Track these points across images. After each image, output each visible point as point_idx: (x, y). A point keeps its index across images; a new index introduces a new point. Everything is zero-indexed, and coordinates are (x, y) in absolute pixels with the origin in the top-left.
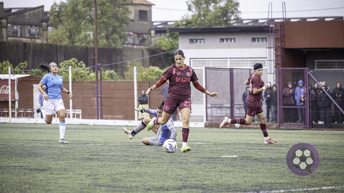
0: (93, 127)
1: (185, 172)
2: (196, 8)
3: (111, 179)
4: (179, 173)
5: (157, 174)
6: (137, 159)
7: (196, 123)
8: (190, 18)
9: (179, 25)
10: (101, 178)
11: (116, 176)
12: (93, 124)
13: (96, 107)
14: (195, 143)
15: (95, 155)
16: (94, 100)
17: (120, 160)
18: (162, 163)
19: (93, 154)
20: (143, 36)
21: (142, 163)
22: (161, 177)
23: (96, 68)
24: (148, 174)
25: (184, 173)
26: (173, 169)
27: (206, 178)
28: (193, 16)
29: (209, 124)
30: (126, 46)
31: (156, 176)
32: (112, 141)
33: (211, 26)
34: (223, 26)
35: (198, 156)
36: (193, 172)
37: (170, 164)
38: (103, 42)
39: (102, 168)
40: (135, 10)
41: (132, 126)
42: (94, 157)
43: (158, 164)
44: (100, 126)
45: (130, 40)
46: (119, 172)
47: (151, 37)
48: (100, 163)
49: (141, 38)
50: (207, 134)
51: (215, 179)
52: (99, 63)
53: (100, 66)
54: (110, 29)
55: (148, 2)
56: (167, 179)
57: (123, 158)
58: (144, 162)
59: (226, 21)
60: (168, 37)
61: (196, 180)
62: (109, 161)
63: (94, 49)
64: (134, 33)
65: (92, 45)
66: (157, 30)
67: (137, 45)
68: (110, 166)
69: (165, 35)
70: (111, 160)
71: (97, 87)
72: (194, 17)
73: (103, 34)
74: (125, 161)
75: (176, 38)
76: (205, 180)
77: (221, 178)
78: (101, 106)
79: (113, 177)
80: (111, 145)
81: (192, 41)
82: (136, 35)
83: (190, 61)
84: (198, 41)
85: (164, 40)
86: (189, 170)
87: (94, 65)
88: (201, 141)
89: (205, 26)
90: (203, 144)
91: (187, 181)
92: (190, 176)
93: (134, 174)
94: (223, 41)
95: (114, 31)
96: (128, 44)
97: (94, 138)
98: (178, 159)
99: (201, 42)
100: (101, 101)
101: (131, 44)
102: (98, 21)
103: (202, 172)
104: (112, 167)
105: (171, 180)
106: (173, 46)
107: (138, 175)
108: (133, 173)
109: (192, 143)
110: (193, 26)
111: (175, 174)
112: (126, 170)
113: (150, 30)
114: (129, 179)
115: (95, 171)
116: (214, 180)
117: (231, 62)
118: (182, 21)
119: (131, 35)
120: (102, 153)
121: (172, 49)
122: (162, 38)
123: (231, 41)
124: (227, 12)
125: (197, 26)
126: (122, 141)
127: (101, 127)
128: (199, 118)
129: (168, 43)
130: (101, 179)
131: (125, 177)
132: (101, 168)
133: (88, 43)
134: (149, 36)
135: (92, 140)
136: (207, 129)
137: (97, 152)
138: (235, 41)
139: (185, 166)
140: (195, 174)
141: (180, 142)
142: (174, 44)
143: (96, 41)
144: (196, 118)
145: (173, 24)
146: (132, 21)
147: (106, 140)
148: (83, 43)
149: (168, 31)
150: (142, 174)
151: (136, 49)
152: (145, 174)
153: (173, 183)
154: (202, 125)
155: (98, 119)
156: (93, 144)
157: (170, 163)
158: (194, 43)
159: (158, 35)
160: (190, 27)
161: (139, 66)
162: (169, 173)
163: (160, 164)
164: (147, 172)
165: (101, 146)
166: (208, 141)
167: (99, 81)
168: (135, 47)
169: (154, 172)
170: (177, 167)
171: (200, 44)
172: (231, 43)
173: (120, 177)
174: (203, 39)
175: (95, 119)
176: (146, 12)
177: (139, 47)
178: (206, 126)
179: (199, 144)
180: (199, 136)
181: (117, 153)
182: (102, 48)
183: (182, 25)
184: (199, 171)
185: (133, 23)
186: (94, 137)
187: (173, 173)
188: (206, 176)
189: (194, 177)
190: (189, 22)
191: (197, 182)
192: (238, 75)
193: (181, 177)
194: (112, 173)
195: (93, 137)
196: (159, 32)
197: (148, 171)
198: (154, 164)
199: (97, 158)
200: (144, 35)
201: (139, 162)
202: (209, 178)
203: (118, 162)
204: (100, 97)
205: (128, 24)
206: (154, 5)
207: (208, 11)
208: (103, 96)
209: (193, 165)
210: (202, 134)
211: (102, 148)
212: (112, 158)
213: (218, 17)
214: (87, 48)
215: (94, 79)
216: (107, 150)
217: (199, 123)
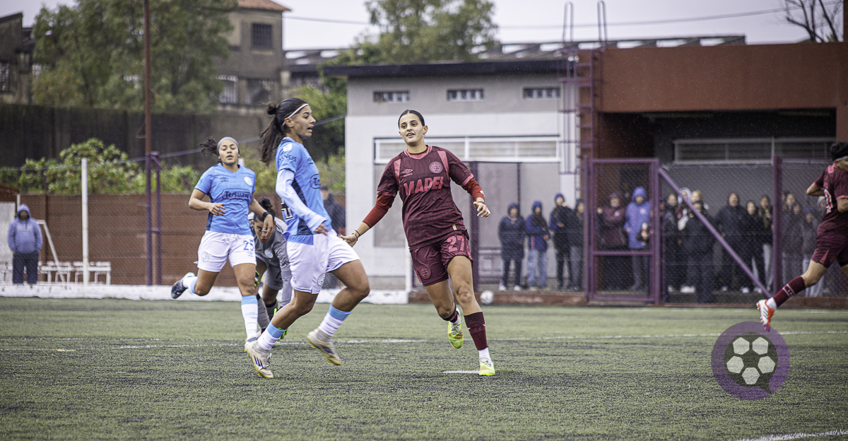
0: (137, 304)
1: (359, 409)
2: (388, 18)
3: (179, 428)
4: (343, 413)
5: (290, 416)
6: (243, 381)
7: (387, 292)
8: (375, 41)
9: (348, 59)
10: (154, 427)
11: (191, 422)
12: (138, 298)
13: (145, 257)
14: (384, 341)
15: (141, 371)
16: (142, 240)
17: (202, 382)
18: (302, 389)
19: (136, 368)
20: (262, 85)
21: (253, 388)
22: (299, 424)
23: (147, 163)
24: (267, 415)
25: (354, 412)
26: (328, 403)
27: (408, 424)
28: (382, 36)
29: (418, 294)
30: (220, 108)
31: (288, 422)
32: (184, 337)
33: (424, 59)
34: (456, 60)
35: (390, 372)
36: (376, 411)
37: (322, 392)
38: (164, 100)
39: (158, 403)
40: (243, 24)
41: (233, 302)
42: (139, 375)
43: (292, 392)
44: (156, 301)
45: (229, 95)
46: (198, 412)
47: (281, 87)
48: (152, 390)
49: (256, 91)
50: (413, 319)
51: (430, 426)
52: (154, 149)
53: (157, 157)
54: (184, 68)
55: (275, 3)
56: (313, 428)
57: (208, 379)
58: (259, 387)
59: (463, 47)
60: (322, 88)
61: (383, 430)
62: (176, 386)
63: (144, 116)
64: (240, 78)
65: (137, 108)
66: (296, 70)
67: (248, 107)
68: (176, 396)
69: (316, 83)
70: (181, 383)
71: (149, 209)
72: (386, 39)
73: (164, 81)
74: (213, 384)
75: (341, 90)
76: (406, 429)
77: (444, 424)
78: (159, 252)
79: (183, 424)
80: (180, 346)
81: (378, 96)
82: (244, 83)
83: (375, 144)
84: (395, 97)
85: (311, 94)
86: (367, 406)
87: (143, 155)
88: (397, 335)
89: (412, 61)
90: (402, 344)
91: (361, 432)
92: (369, 421)
93: (233, 415)
94: (455, 96)
95: (193, 74)
96: (224, 105)
97: (139, 330)
98: (340, 379)
99: (400, 99)
100: (159, 240)
101: (233, 105)
102: (152, 49)
103: (399, 410)
104: (182, 399)
105: (324, 429)
106: (334, 107)
107: (245, 417)
108: (232, 413)
109: (377, 341)
110: (382, 60)
111: (334, 415)
112: (215, 406)
113: (279, 70)
114: (221, 429)
115: (141, 410)
116: (428, 429)
117: (473, 147)
118: (355, 50)
119: (232, 82)
120: (159, 365)
121: (330, 116)
122: (308, 90)
123: (473, 96)
124: (465, 26)
125: (391, 61)
126: (206, 337)
127: (156, 305)
128: (395, 282)
129: (320, 103)
130: (154, 429)
131: (213, 424)
132: (155, 401)
133: (129, 101)
134: (276, 85)
135: (135, 335)
136: (415, 307)
137: (146, 363)
138: (482, 96)
139: (358, 395)
140: (382, 415)
141: (347, 339)
142: (335, 103)
143: (147, 96)
144: (386, 281)
145: (334, 57)
146: (236, 48)
147: (169, 336)
148: (116, 102)
149: (322, 74)
150: (255, 415)
151: (246, 117)
152: (261, 416)
153: (329, 437)
154: (401, 297)
155: (150, 284)
156: (136, 345)
157: (323, 389)
158: (384, 100)
159: (299, 82)
160: (375, 62)
161: (253, 157)
162: (320, 414)
163: (298, 392)
164: (266, 411)
165: (156, 350)
166: (414, 335)
167: (155, 194)
168: (243, 111)
169: (282, 410)
170: (338, 398)
171: (399, 103)
172: (474, 100)
173: (200, 423)
174: (407, 92)
175: (144, 284)
176: (268, 27)
177: (252, 111)
178: (411, 300)
179: (393, 344)
180: (394, 325)
181: (194, 366)
182: (163, 116)
183: (357, 58)
184: (392, 407)
185: (238, 53)
186: (141, 328)
187: (329, 412)
188: (407, 420)
189: (378, 423)
190: (371, 52)
191: (385, 435)
192: (489, 176)
193: (348, 421)
194: (181, 415)
195: (137, 327)
196: (301, 74)
197: (267, 409)
198: (284, 392)
199: (147, 380)
200: (265, 83)
201: (247, 388)
202: (414, 424)
203: (195, 387)
204: (155, 232)
205: (225, 57)
206: (289, 10)
207: (420, 24)
208: (164, 229)
209: (377, 393)
210: (401, 319)
211: (159, 354)
212: (183, 378)
213: (443, 39)
214: (125, 113)
215: (142, 190)
216: (170, 360)
217: (393, 293)
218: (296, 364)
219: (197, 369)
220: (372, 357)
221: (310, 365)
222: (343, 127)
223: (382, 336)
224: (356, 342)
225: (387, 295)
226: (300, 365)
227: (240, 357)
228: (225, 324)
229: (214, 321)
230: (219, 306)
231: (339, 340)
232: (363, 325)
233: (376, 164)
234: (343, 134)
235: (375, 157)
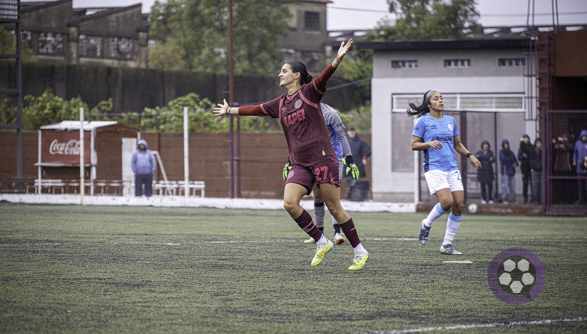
0: (224, 211)
1: (382, 288)
2: (402, 8)
3: (254, 301)
4: (371, 291)
5: (333, 292)
6: (299, 267)
7: (401, 204)
8: (392, 24)
9: (373, 37)
10: (237, 299)
11: (263, 296)
12: (224, 207)
13: (229, 178)
14: (399, 239)
15: (227, 259)
16: (227, 166)
17: (270, 268)
19: (223, 257)
20: (312, 56)
21: (307, 272)
22: (340, 298)
24: (317, 292)
25: (378, 290)
26: (360, 283)
27: (417, 299)
28: (398, 21)
29: (423, 206)
31: (332, 297)
32: (257, 235)
33: (428, 38)
34: (450, 39)
35: (404, 262)
36: (395, 289)
37: (356, 275)
38: (241, 67)
39: (239, 283)
40: (299, 12)
42: (226, 262)
43: (334, 275)
44: (237, 209)
46: (267, 289)
47: (326, 57)
48: (235, 273)
49: (308, 60)
51: (433, 301)
52: (235, 101)
54: (256, 44)
56: (349, 301)
57: (275, 265)
58: (311, 272)
59: (456, 29)
60: (355, 58)
61: (400, 303)
62: (252, 270)
63: (228, 78)
64: (296, 50)
65: (223, 71)
66: (336, 45)
68: (252, 277)
69: (350, 54)
70: (255, 268)
71: (232, 144)
72: (400, 24)
73: (242, 52)
74: (278, 269)
75: (368, 59)
76: (416, 302)
77: (443, 299)
78: (239, 174)
79: (257, 298)
80: (254, 242)
81: (395, 64)
82: (299, 54)
83: (392, 98)
84: (407, 64)
85: (347, 62)
86: (388, 286)
88: (409, 235)
89: (419, 39)
90: (413, 242)
91: (384, 304)
92: (389, 297)
93: (292, 292)
94: (450, 65)
95: (262, 47)
97: (225, 230)
98: (369, 266)
99: (410, 66)
100: (239, 166)
102: (234, 29)
103: (411, 289)
104: (256, 280)
105: (358, 302)
106: (363, 72)
107: (301, 293)
108: (292, 290)
109: (395, 239)
110: (398, 38)
111: (364, 292)
112: (280, 285)
113: (324, 45)
114: (284, 301)
115: (227, 287)
116: (432, 303)
117: (462, 101)
118: (378, 31)
119: (291, 53)
120: (239, 255)
121: (361, 78)
123: (463, 64)
124: (456, 15)
125: (404, 39)
126: (273, 236)
127: (237, 212)
128: (407, 197)
129: (354, 68)
130: (236, 301)
131: (279, 298)
132: (237, 281)
133: (216, 66)
134: (322, 55)
135: (222, 233)
136: (420, 215)
137: (231, 254)
138: (469, 64)
139: (381, 278)
140: (399, 292)
141: (373, 238)
142: (364, 69)
143: (230, 62)
144: (401, 196)
145: (363, 36)
146: (293, 29)
147: (247, 234)
148: (208, 67)
149: (354, 48)
150: (308, 292)
152: (312, 292)
153: (361, 308)
154: (411, 208)
155: (233, 197)
156: (223, 240)
158: (399, 67)
160: (393, 39)
162: (354, 291)
163: (339, 275)
164: (316, 289)
165: (237, 245)
167: (235, 133)
169: (328, 288)
170: (367, 280)
171: (410, 69)
172: (463, 67)
173: (269, 297)
174: (415, 61)
175: (228, 198)
176: (317, 14)
178: (419, 210)
179: (406, 241)
180: (406, 228)
181: (264, 256)
182: (241, 76)
183: (380, 36)
184: (406, 287)
185: (295, 33)
186: (226, 228)
187: (361, 289)
188: (417, 296)
189: (396, 298)
190: (390, 32)
191: (401, 306)
192: (474, 122)
193: (375, 297)
194: (255, 291)
195: (223, 228)
197: (317, 287)
198: (329, 275)
199: (231, 265)
200: (314, 54)
201: (303, 272)
202: (422, 299)
203: (265, 271)
204: (236, 160)
205: (285, 36)
206: (331, 2)
207: (425, 12)
209: (395, 277)
210: (412, 224)
211: (239, 247)
212: (257, 264)
213: (441, 23)
214: (215, 75)
215: (227, 130)
216: (247, 251)
217: (406, 205)
218: (336, 255)
219: (266, 258)
220: (391, 251)
222: (370, 86)
223: (398, 236)
224: (380, 240)
225: (401, 206)
228: (286, 226)
229: (278, 224)
231: (367, 238)
232: (384, 227)
233: (393, 113)
234: (370, 91)
235: (392, 108)
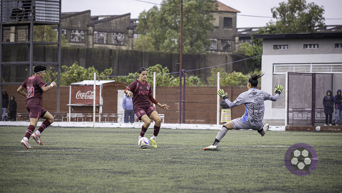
0: (175, 131)
1: (267, 174)
2: (280, 15)
3: (193, 181)
4: (261, 176)
5: (239, 176)
6: (219, 162)
7: (277, 126)
8: (275, 24)
9: (263, 32)
10: (184, 181)
11: (198, 179)
12: (175, 128)
13: (179, 112)
14: (276, 146)
15: (177, 158)
16: (177, 105)
17: (202, 163)
18: (243, 166)
19: (175, 157)
20: (227, 42)
21: (223, 165)
22: (242, 180)
23: (180, 74)
24: (229, 176)
25: (265, 175)
26: (254, 171)
27: (287, 180)
28: (277, 22)
29: (290, 127)
30: (210, 52)
31: (238, 179)
32: (194, 144)
33: (295, 32)
34: (307, 32)
35: (279, 159)
36: (274, 175)
37: (251, 167)
38: (186, 49)
39: (184, 171)
40: (220, 17)
41: (214, 130)
42: (177, 160)
43: (239, 167)
44: (182, 129)
45: (214, 46)
46: (201, 175)
47: (235, 43)
48: (182, 166)
49: (225, 45)
50: (288, 137)
51: (296, 181)
52: (183, 69)
53: (184, 71)
54: (195, 36)
55: (234, 9)
56: (248, 182)
57: (205, 161)
58: (226, 165)
59: (310, 27)
60: (252, 44)
61: (277, 182)
62: (192, 164)
63: (179, 55)
64: (218, 39)
65: (175, 52)
66: (241, 36)
67: (221, 51)
68: (192, 168)
69: (249, 41)
70: (194, 163)
71: (181, 92)
72: (279, 24)
73: (187, 41)
74: (207, 163)
75: (260, 44)
76: (286, 182)
77: (302, 180)
78: (184, 110)
79: (195, 180)
80: (193, 148)
81: (275, 47)
82: (220, 41)
83: (273, 66)
84: (282, 47)
85: (247, 46)
86: (270, 173)
87: (178, 71)
88: (282, 144)
89: (290, 33)
90: (284, 147)
91: (268, 183)
92: (271, 178)
93: (215, 176)
94: (307, 47)
95: (199, 37)
96: (212, 50)
97: (176, 141)
98: (259, 162)
99: (284, 48)
100: (184, 105)
101: (215, 50)
102: (183, 28)
103: (283, 174)
104: (194, 170)
105: (253, 182)
106: (256, 51)
107: (220, 177)
108: (215, 175)
109: (274, 146)
110: (277, 32)
111: (257, 176)
112: (208, 172)
113: (235, 36)
114: (210, 182)
115: (178, 174)
116: (295, 182)
117: (313, 67)
118: (266, 28)
119: (216, 41)
120: (185, 156)
121: (255, 55)
122: (246, 44)
123: (314, 47)
124: (311, 19)
125: (281, 33)
126: (203, 144)
127: (183, 131)
128: (280, 122)
129: (251, 49)
130: (183, 182)
131: (207, 180)
132: (184, 170)
133: (172, 49)
134: (233, 42)
135: (175, 143)
136: (288, 132)
137: (179, 155)
138: (318, 47)
139: (266, 168)
140: (276, 176)
141: (261, 145)
142: (257, 50)
143: (180, 46)
144: (277, 122)
145: (257, 31)
146: (217, 28)
147: (189, 144)
148: (168, 50)
149: (252, 38)
150: (224, 176)
151: (220, 55)
152: (227, 176)
153: (254, 185)
154: (283, 128)
155: (180, 123)
156: (175, 147)
157: (252, 165)
158: (278, 49)
159: (242, 41)
160: (274, 33)
161: (223, 72)
162: (251, 176)
163: (242, 167)
164: (229, 175)
165: (183, 149)
166: (288, 144)
167: (182, 87)
168: (219, 53)
169: (235, 174)
170: (258, 169)
171: (284, 49)
172: (315, 48)
173: (202, 179)
174: (287, 45)
175: (178, 123)
176: (231, 19)
177: (223, 53)
178: (287, 130)
179: (280, 147)
180: (280, 140)
181: (199, 156)
182: (187, 54)
183: (266, 31)
184: (280, 173)
185: (218, 29)
186: (177, 140)
187: (254, 175)
188: (287, 178)
189: (275, 179)
190: (272, 29)
191: (278, 184)
192: (320, 79)
193: (263, 179)
194: (194, 176)
195: (175, 140)
196: (243, 38)
197: (229, 174)
198: (236, 167)
199: (180, 162)
200: (228, 41)
201: (221, 165)
202: (290, 180)
203: (200, 165)
204: (182, 102)
205: (212, 30)
206: (239, 12)
207: (293, 17)
208: (186, 100)
209: (274, 167)
210: (283, 137)
211: (185, 151)
212: (195, 161)
213: (303, 24)
214: (171, 54)
215: (178, 85)
216: (189, 153)
217: (280, 127)
218: (240, 155)
219: (200, 157)
220: (272, 153)
221: (246, 156)
222: (261, 60)
223: (275, 144)
224: (265, 146)
225: (277, 128)
226: (242, 156)
227: (218, 153)
228: (211, 139)
229: (206, 138)
230: (208, 132)
231: (258, 146)
232: (267, 140)
233: (273, 74)
234: (261, 62)
235: (273, 72)
